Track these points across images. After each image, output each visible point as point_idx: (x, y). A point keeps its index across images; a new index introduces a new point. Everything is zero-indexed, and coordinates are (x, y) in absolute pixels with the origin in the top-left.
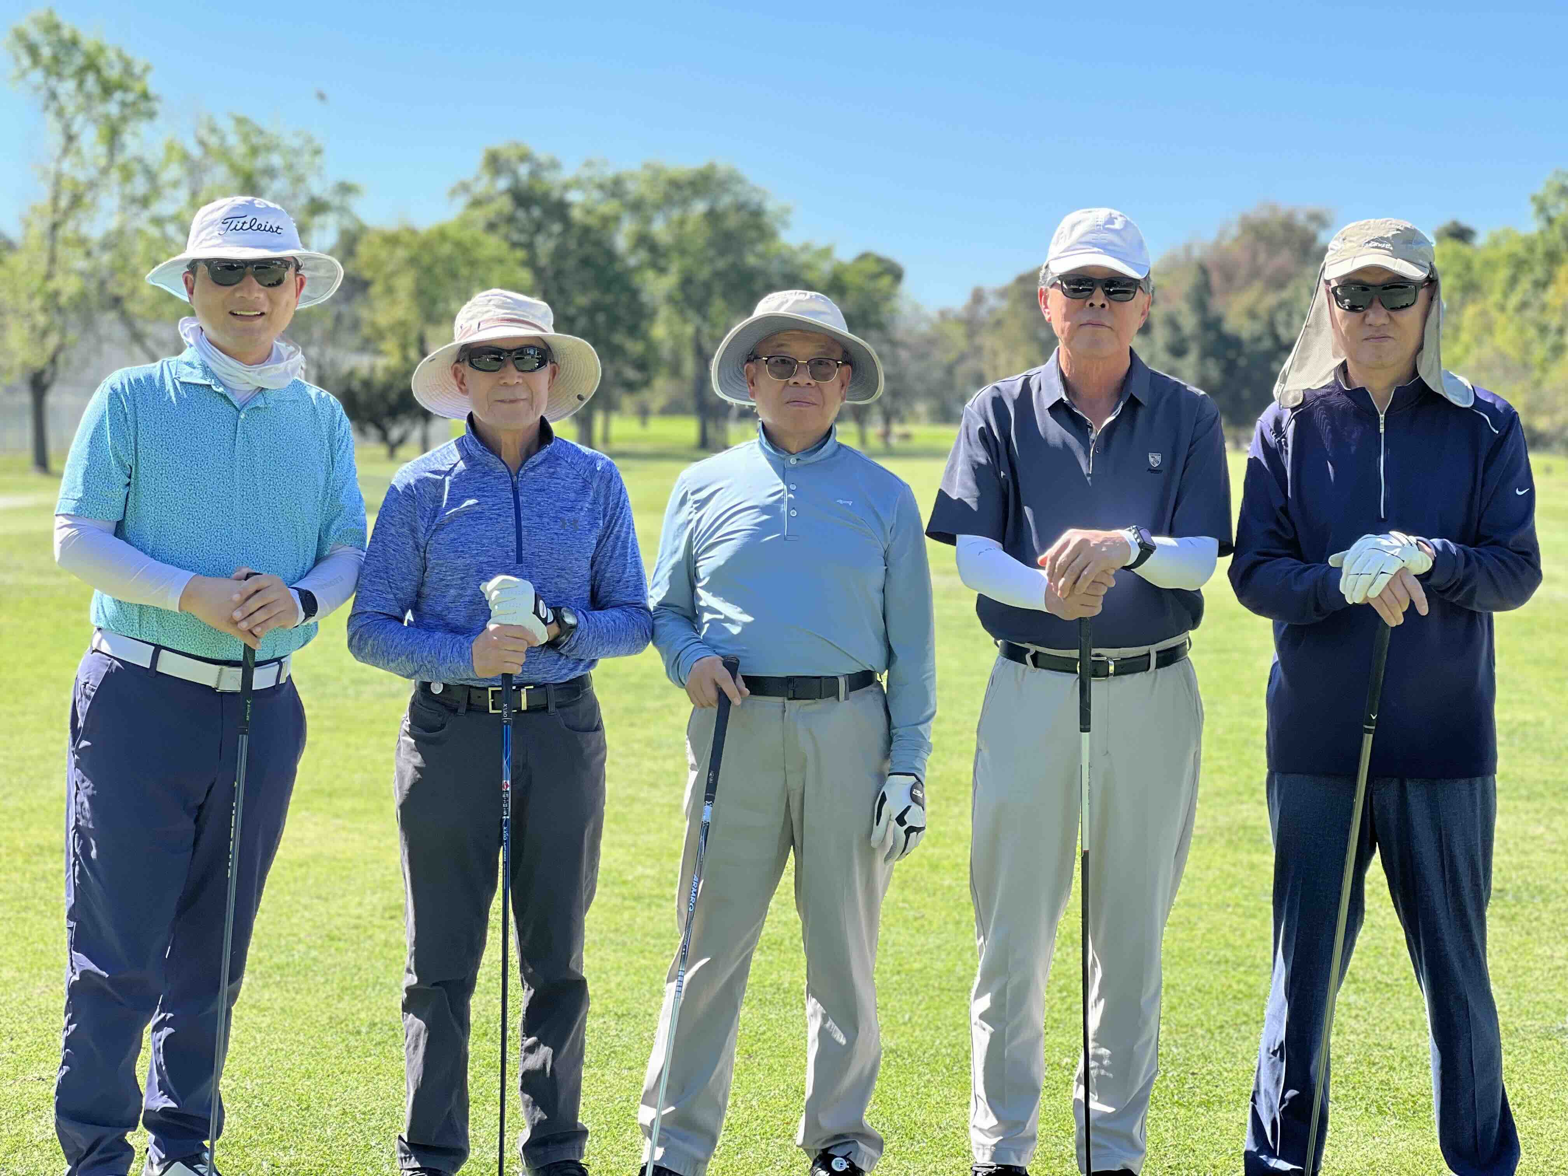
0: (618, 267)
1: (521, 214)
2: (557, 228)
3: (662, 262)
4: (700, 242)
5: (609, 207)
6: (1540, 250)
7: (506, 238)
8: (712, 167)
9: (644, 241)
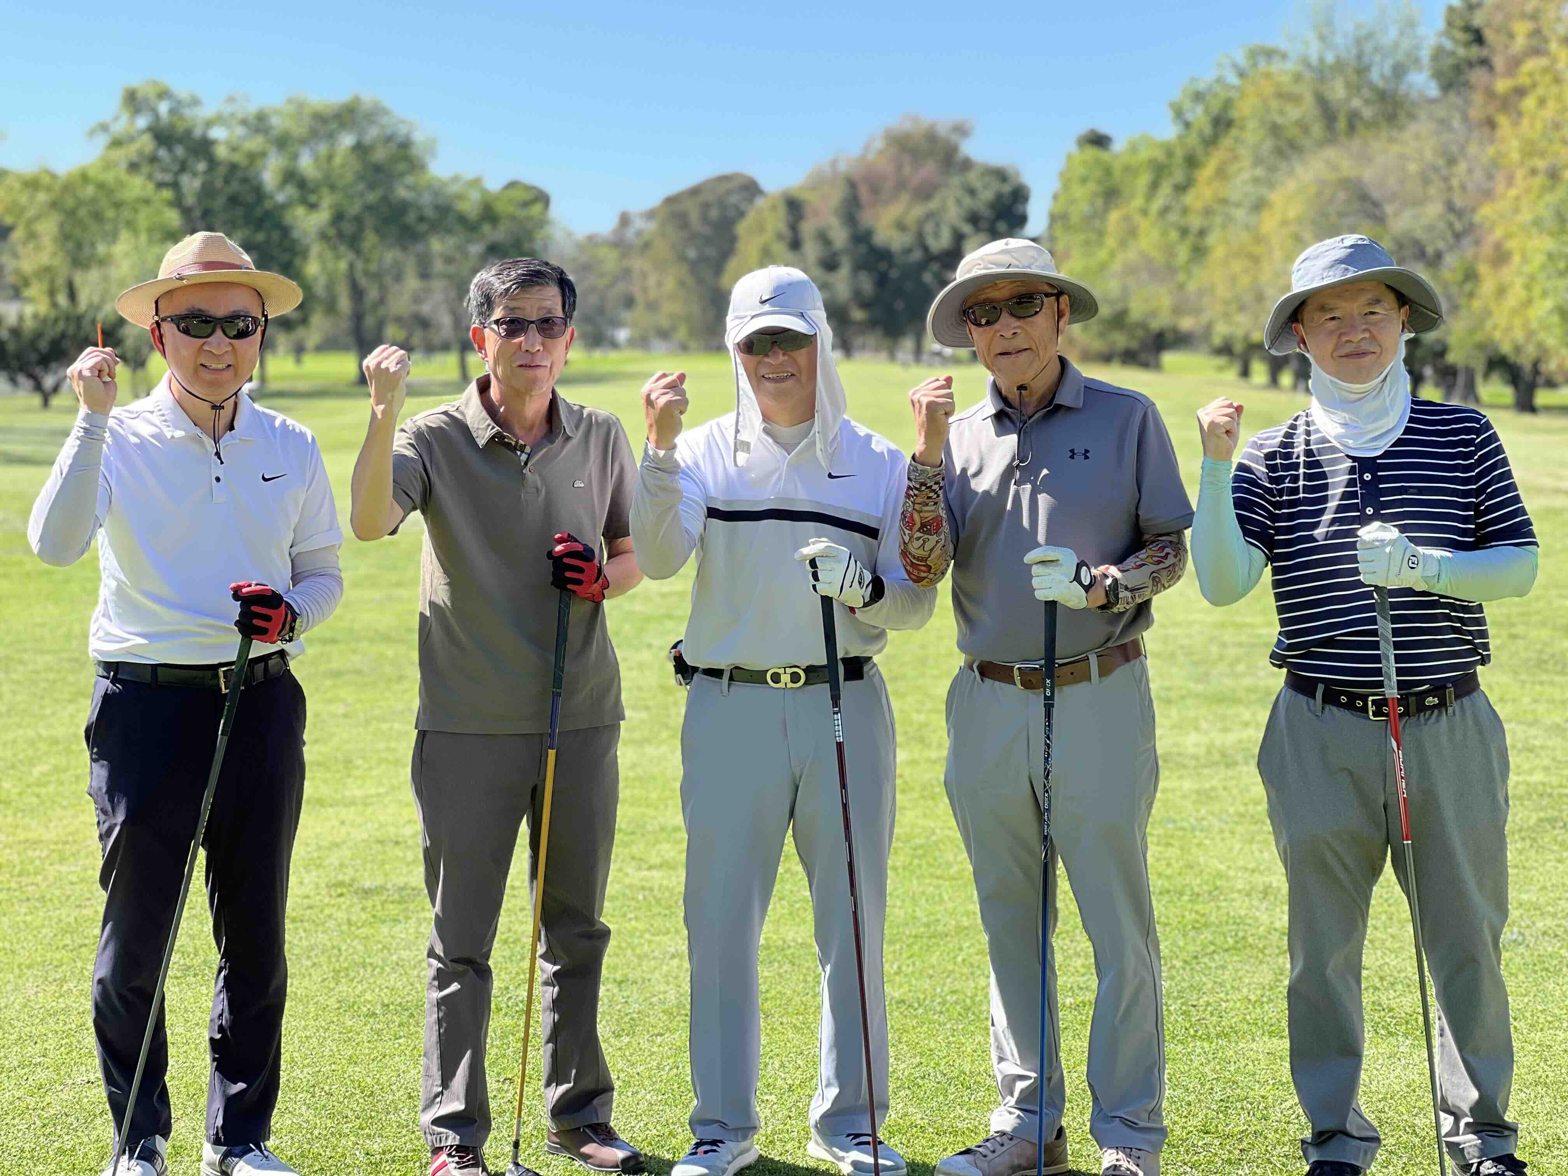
0: (268, 205)
1: (163, 153)
2: (202, 166)
3: (313, 198)
4: (349, 177)
5: (255, 144)
6: (1179, 153)
7: (150, 177)
8: (357, 100)
9: (290, 176)
